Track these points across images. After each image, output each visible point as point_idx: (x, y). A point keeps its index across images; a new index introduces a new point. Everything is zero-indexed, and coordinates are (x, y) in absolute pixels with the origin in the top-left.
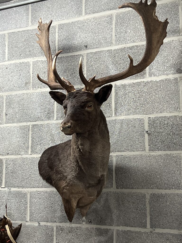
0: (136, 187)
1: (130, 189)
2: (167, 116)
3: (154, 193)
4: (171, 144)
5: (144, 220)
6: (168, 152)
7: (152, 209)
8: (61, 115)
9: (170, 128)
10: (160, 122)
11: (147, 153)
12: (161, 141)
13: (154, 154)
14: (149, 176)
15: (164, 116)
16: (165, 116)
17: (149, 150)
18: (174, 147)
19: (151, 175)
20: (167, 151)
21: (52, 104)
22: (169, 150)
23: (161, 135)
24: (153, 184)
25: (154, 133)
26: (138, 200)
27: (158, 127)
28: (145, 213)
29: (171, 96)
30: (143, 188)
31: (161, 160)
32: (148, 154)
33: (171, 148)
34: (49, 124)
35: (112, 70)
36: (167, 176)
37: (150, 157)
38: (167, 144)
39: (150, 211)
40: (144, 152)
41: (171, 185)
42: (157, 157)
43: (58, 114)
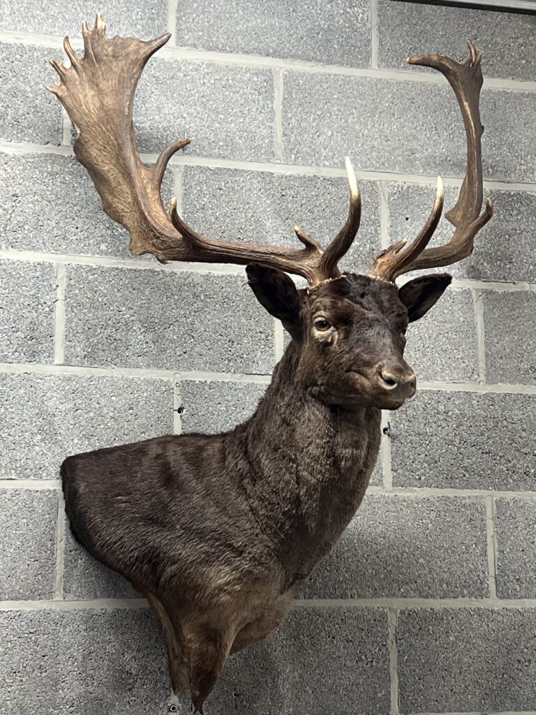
0: (355, 591)
1: (337, 598)
2: (444, 390)
3: (409, 608)
4: (455, 468)
5: (381, 692)
6: (450, 493)
7: (406, 657)
8: (86, 349)
9: (454, 426)
10: (426, 406)
11: (387, 492)
12: (428, 458)
13: (408, 494)
14: (396, 559)
15: (436, 390)
16: (439, 391)
17: (394, 484)
18: (465, 478)
19: (400, 556)
20: (446, 488)
21: (47, 309)
22: (451, 487)
23: (427, 442)
24: (407, 583)
25: (410, 435)
26: (363, 630)
27: (418, 418)
28: (385, 669)
29: (455, 337)
30: (376, 594)
31: (430, 514)
32: (392, 495)
33: (457, 481)
34: (32, 376)
35: (275, 236)
36: (446, 561)
37: (397, 502)
38: (445, 468)
39: (400, 663)
40: (379, 488)
41: (458, 586)
42: (416, 505)
43: (71, 347)
